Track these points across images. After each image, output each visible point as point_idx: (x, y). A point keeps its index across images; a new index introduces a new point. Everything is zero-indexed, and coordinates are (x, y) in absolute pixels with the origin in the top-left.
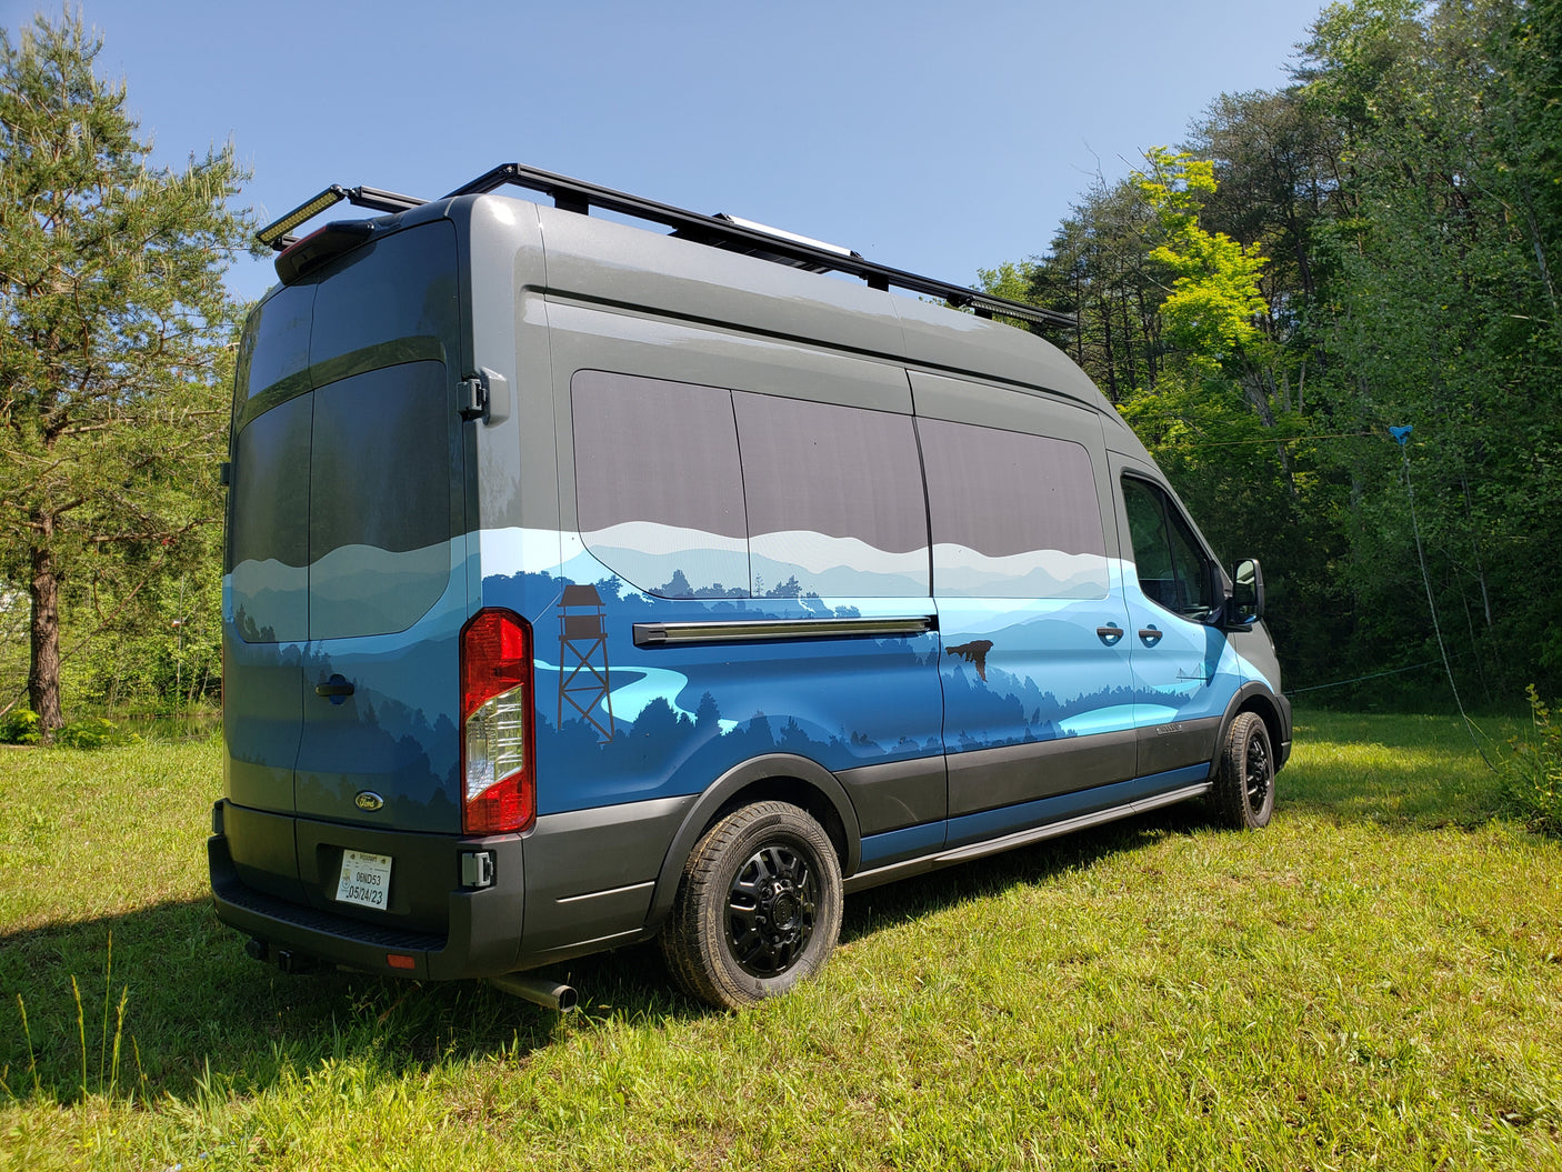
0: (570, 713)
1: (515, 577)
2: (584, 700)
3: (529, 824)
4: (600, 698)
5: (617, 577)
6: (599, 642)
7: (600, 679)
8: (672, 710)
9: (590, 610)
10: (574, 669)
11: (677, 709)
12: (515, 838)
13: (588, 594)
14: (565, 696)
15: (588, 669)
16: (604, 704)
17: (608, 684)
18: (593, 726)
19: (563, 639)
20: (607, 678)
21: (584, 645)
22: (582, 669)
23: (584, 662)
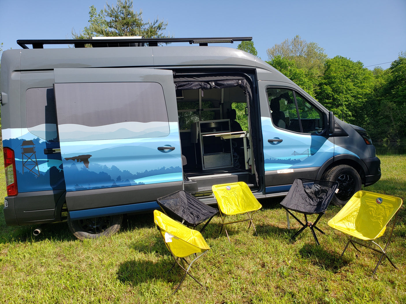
0: (26, 170)
1: (9, 140)
2: (30, 167)
3: (16, 195)
4: (35, 166)
5: (39, 138)
6: (33, 154)
7: (35, 162)
8: (58, 169)
9: (31, 146)
10: (26, 160)
11: (59, 169)
12: (13, 197)
13: (31, 142)
14: (24, 166)
15: (30, 160)
16: (36, 168)
17: (37, 163)
18: (33, 173)
19: (23, 153)
20: (37, 162)
21: (29, 155)
22: (28, 160)
23: (29, 158)
